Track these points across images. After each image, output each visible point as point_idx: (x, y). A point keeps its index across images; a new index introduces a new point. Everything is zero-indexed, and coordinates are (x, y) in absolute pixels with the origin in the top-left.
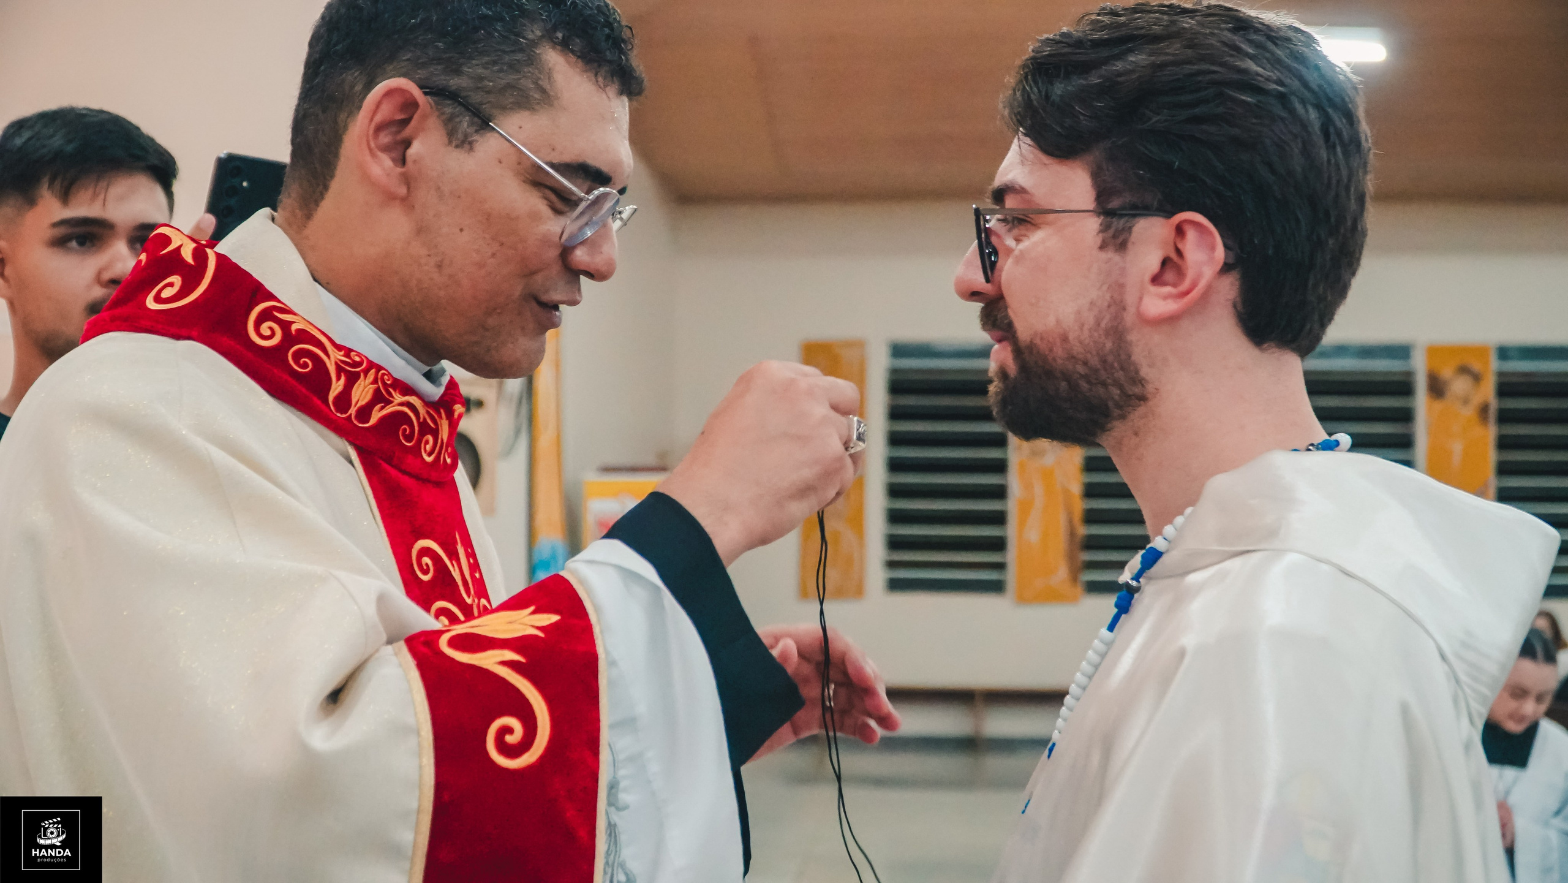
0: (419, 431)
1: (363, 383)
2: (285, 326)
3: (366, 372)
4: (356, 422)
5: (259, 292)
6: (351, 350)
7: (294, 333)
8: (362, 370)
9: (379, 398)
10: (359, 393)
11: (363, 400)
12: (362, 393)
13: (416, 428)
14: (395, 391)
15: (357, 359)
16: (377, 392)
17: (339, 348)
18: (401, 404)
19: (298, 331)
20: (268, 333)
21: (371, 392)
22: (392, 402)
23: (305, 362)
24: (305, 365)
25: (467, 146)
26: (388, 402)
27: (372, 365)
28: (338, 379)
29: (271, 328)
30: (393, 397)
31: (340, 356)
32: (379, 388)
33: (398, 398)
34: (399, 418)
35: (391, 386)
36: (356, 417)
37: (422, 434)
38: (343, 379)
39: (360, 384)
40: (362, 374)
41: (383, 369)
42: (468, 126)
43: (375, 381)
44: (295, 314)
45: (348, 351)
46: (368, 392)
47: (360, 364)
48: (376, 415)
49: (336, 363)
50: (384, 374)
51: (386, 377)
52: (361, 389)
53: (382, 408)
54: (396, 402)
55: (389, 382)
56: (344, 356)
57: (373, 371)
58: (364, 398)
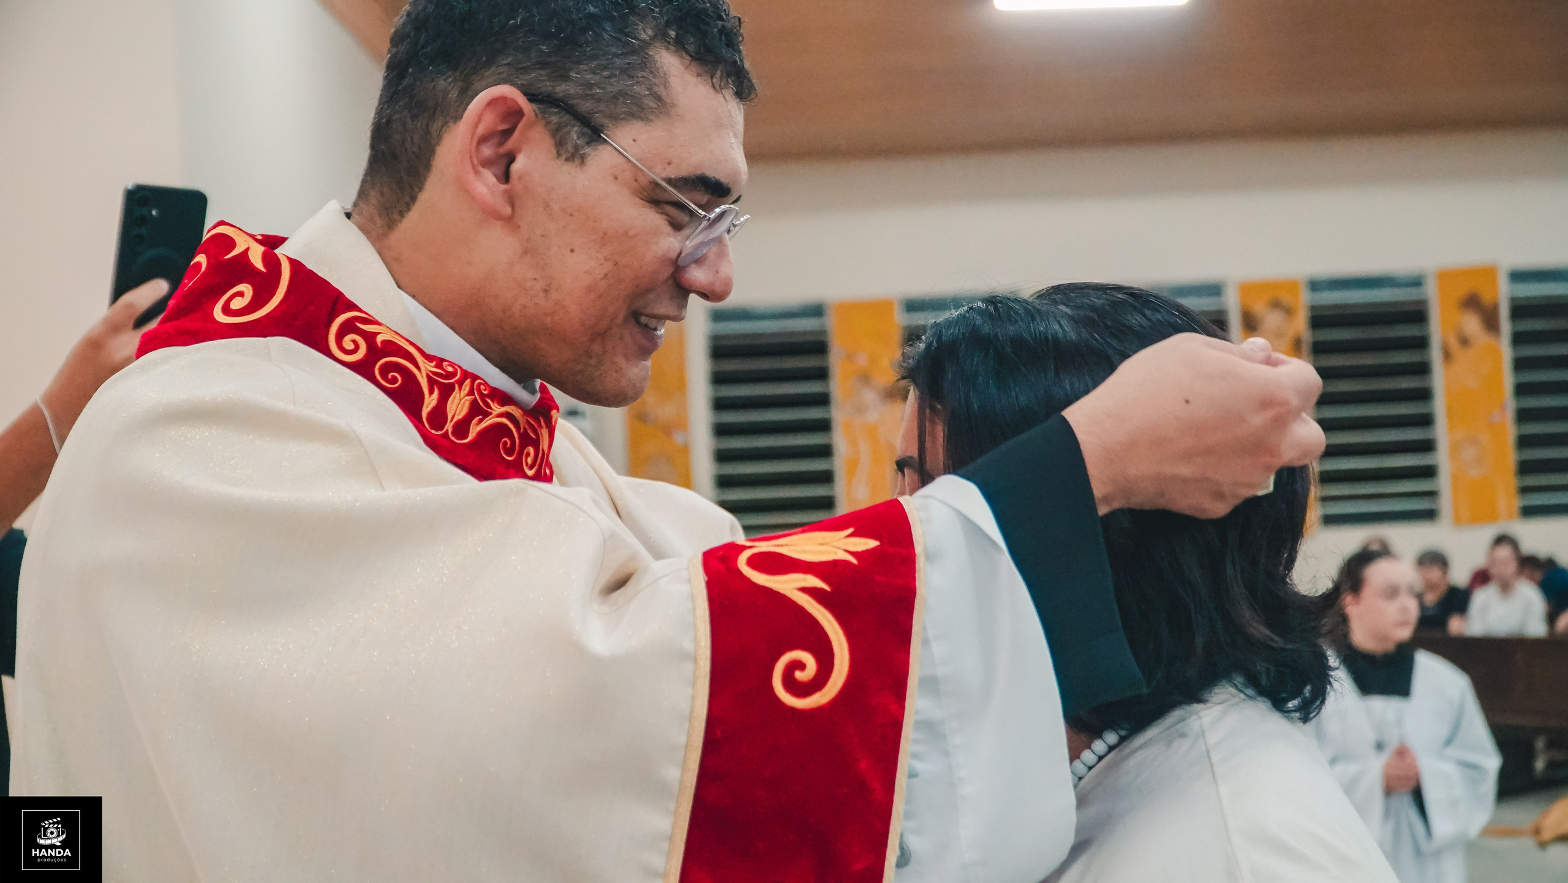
0: (520, 442)
1: (458, 395)
2: (370, 338)
3: (461, 383)
4: (453, 439)
5: (339, 302)
6: (443, 360)
7: (379, 345)
8: (457, 382)
9: (476, 410)
10: (454, 407)
11: (459, 415)
12: (458, 405)
13: (517, 440)
14: (493, 401)
15: (450, 369)
16: (474, 403)
17: (429, 358)
18: (500, 415)
19: (384, 342)
20: (351, 347)
21: (467, 404)
22: (491, 414)
23: (394, 377)
24: (394, 380)
25: (577, 161)
26: (486, 414)
27: (466, 375)
28: (431, 392)
29: (354, 342)
30: (491, 408)
31: (431, 367)
32: (476, 397)
33: (497, 409)
34: (498, 430)
35: (487, 396)
36: (453, 433)
37: (523, 446)
38: (436, 392)
39: (455, 397)
40: (456, 386)
41: (479, 378)
42: (578, 138)
43: (471, 393)
44: (379, 324)
45: (440, 362)
46: (464, 403)
47: (454, 374)
48: (475, 430)
49: (428, 376)
50: (480, 384)
51: (482, 387)
52: (457, 401)
53: (480, 421)
54: (495, 413)
55: (485, 392)
56: (436, 367)
57: (468, 381)
58: (461, 411)
